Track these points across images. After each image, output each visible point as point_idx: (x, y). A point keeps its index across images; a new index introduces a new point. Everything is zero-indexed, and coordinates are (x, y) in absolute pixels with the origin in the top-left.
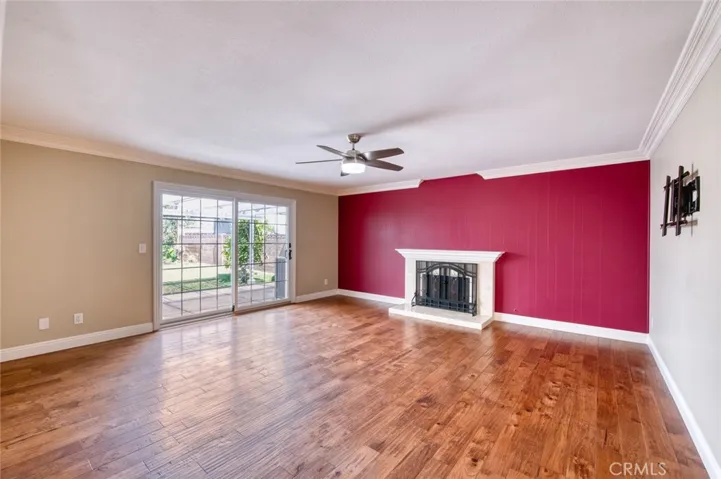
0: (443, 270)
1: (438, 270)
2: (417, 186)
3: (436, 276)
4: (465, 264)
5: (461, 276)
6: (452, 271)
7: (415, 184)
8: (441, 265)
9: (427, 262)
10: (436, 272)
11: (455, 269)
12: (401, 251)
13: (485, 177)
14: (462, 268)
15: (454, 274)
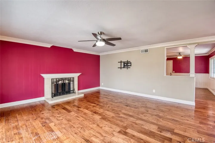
0: (63, 81)
1: (61, 81)
2: (49, 47)
3: (60, 84)
4: (70, 78)
5: (69, 82)
6: (66, 81)
7: (49, 46)
8: (62, 79)
9: (56, 79)
10: (60, 82)
11: (67, 80)
12: (43, 75)
13: (74, 51)
14: (69, 80)
15: (67, 82)
